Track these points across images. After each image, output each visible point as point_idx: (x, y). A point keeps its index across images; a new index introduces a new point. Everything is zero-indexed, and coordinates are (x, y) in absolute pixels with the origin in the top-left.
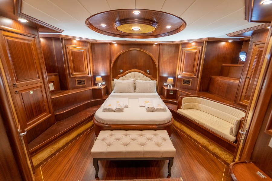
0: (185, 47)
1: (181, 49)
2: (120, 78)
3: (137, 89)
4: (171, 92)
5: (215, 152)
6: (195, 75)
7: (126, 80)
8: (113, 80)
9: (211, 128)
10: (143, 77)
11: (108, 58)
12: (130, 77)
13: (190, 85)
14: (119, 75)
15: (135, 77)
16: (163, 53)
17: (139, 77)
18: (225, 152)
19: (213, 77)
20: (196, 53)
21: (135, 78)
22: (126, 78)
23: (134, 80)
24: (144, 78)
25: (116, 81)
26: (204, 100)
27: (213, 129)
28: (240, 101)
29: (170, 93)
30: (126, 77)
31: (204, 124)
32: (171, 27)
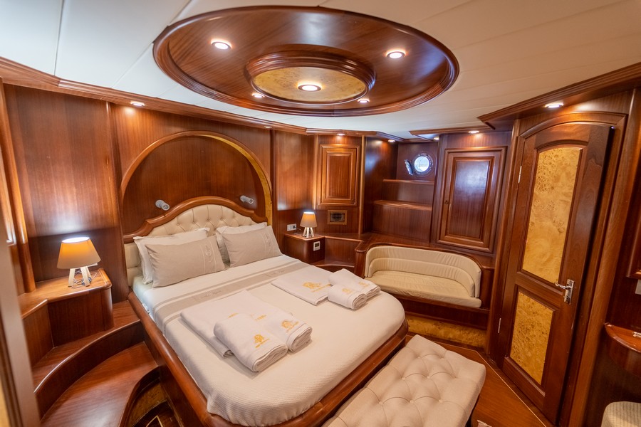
0: (327, 143)
1: (319, 146)
2: (157, 230)
3: (233, 256)
4: (317, 245)
5: (450, 338)
6: (353, 202)
7: (183, 234)
8: (132, 241)
9: (441, 297)
10: (234, 217)
11: (106, 159)
12: (194, 222)
13: (345, 223)
14: (150, 221)
15: (208, 220)
16: (280, 151)
17: (222, 218)
18: (466, 330)
19: (377, 202)
20: (349, 158)
21: (209, 224)
22: (179, 228)
23: (208, 229)
24: (234, 220)
25: (142, 242)
26: (393, 249)
27: (446, 298)
28: (440, 239)
29: (315, 249)
30: (179, 223)
31: (428, 295)
32: (369, 100)
